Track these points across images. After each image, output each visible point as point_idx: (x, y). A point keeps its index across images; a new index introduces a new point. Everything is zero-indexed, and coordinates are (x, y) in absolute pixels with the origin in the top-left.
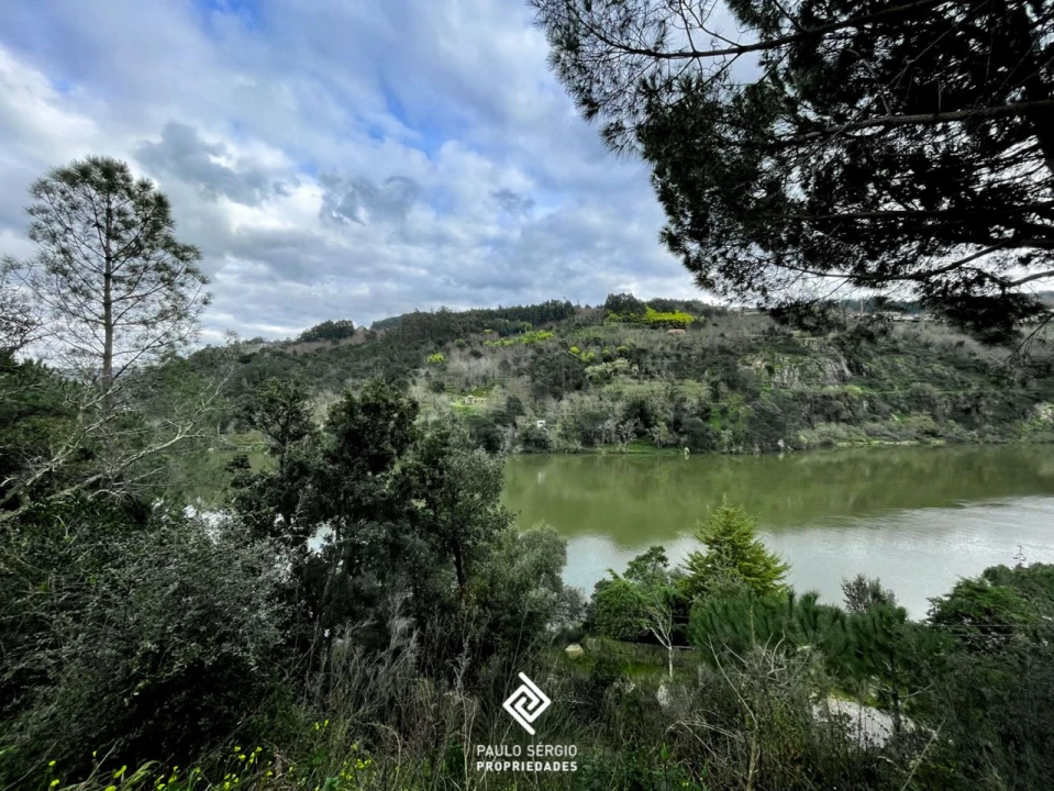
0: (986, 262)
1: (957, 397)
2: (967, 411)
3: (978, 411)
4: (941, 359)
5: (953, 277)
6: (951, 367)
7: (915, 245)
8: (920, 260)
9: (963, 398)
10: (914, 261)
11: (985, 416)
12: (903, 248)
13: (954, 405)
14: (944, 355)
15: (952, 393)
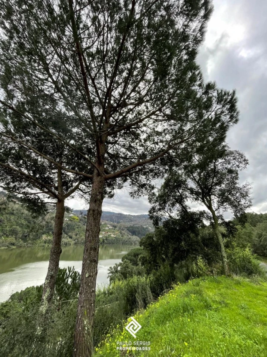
0: (41, 196)
1: (25, 231)
2: (26, 236)
3: (29, 236)
4: (25, 219)
5: (32, 196)
6: (27, 222)
7: (27, 184)
8: (26, 188)
9: (26, 232)
10: (24, 188)
11: (30, 238)
12: (23, 183)
13: (23, 234)
14: (26, 218)
15: (24, 230)
